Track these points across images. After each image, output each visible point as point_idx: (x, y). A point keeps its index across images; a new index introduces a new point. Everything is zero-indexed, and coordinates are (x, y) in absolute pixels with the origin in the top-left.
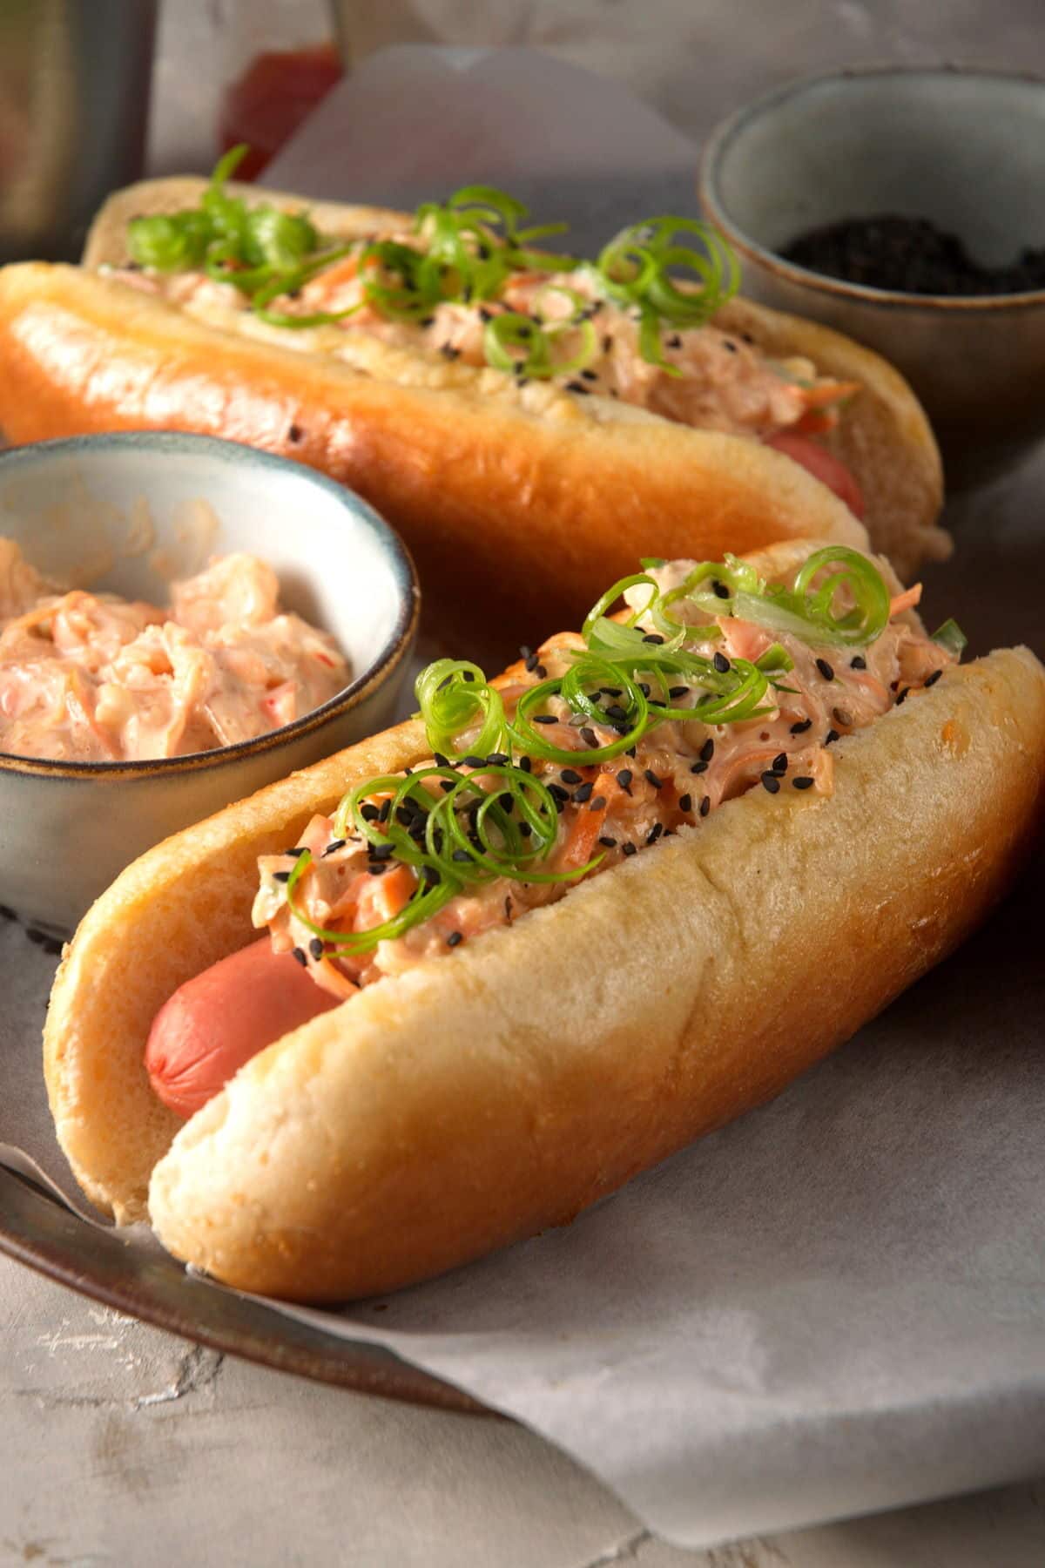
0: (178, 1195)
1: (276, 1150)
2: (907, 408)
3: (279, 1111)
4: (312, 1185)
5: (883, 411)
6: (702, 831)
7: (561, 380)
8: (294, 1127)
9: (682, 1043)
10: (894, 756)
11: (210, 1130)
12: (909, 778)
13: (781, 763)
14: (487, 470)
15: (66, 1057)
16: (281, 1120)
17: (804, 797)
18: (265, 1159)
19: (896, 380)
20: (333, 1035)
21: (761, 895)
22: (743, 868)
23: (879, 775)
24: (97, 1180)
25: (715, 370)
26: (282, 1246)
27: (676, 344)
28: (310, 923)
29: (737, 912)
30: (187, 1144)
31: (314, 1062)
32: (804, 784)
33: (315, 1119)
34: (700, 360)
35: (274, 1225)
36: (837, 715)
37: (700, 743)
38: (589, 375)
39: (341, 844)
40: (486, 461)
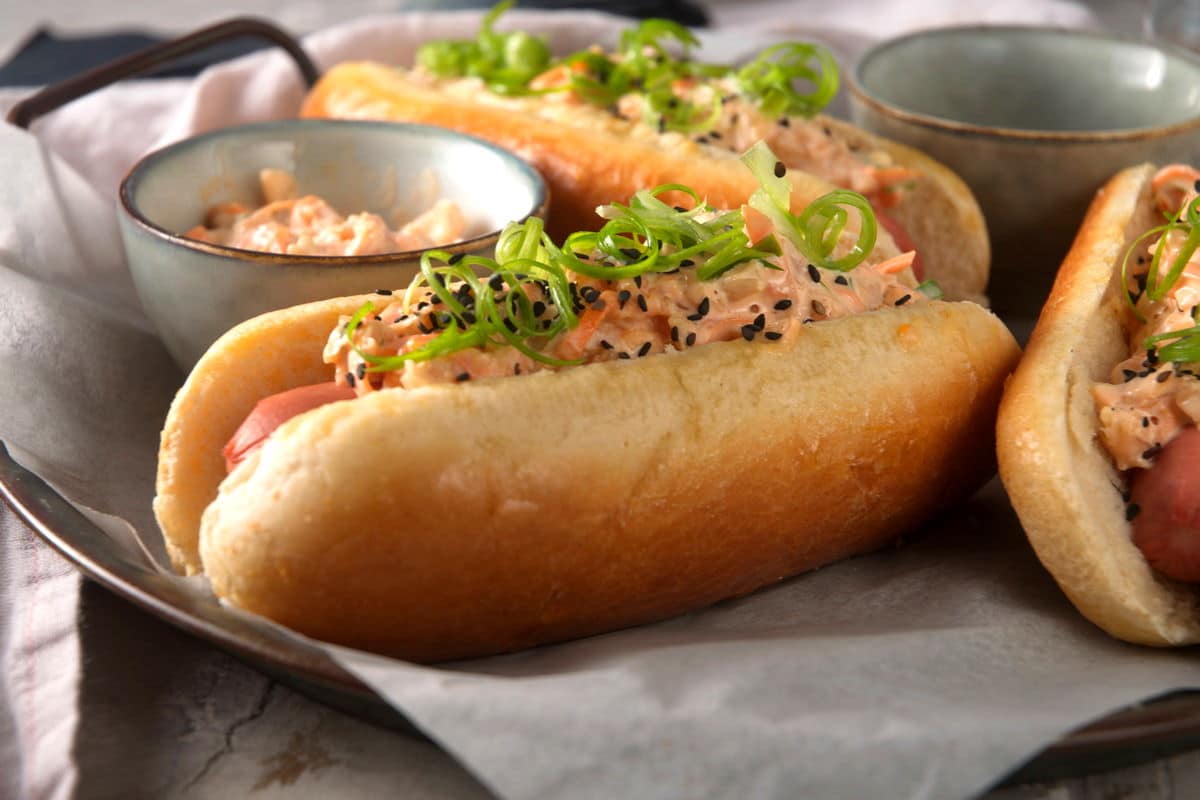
0: (216, 532)
1: (285, 488)
2: (967, 206)
3: (292, 459)
4: (308, 519)
5: (949, 208)
6: (683, 353)
7: (694, 135)
8: (302, 474)
9: (635, 492)
10: (853, 335)
11: (245, 478)
12: (863, 353)
13: (760, 321)
14: (622, 179)
15: (171, 446)
16: (294, 467)
17: (772, 345)
18: (277, 496)
19: (962, 187)
20: (346, 413)
21: (718, 401)
22: (709, 380)
23: (839, 346)
24: (178, 545)
25: (812, 146)
26: (283, 572)
27: (785, 123)
28: (363, 354)
29: (696, 408)
30: (229, 490)
31: (327, 428)
32: (774, 337)
33: (319, 468)
34: (803, 139)
35: (278, 553)
36: (814, 305)
37: (699, 300)
38: (716, 135)
39: (405, 317)
40: (622, 173)
